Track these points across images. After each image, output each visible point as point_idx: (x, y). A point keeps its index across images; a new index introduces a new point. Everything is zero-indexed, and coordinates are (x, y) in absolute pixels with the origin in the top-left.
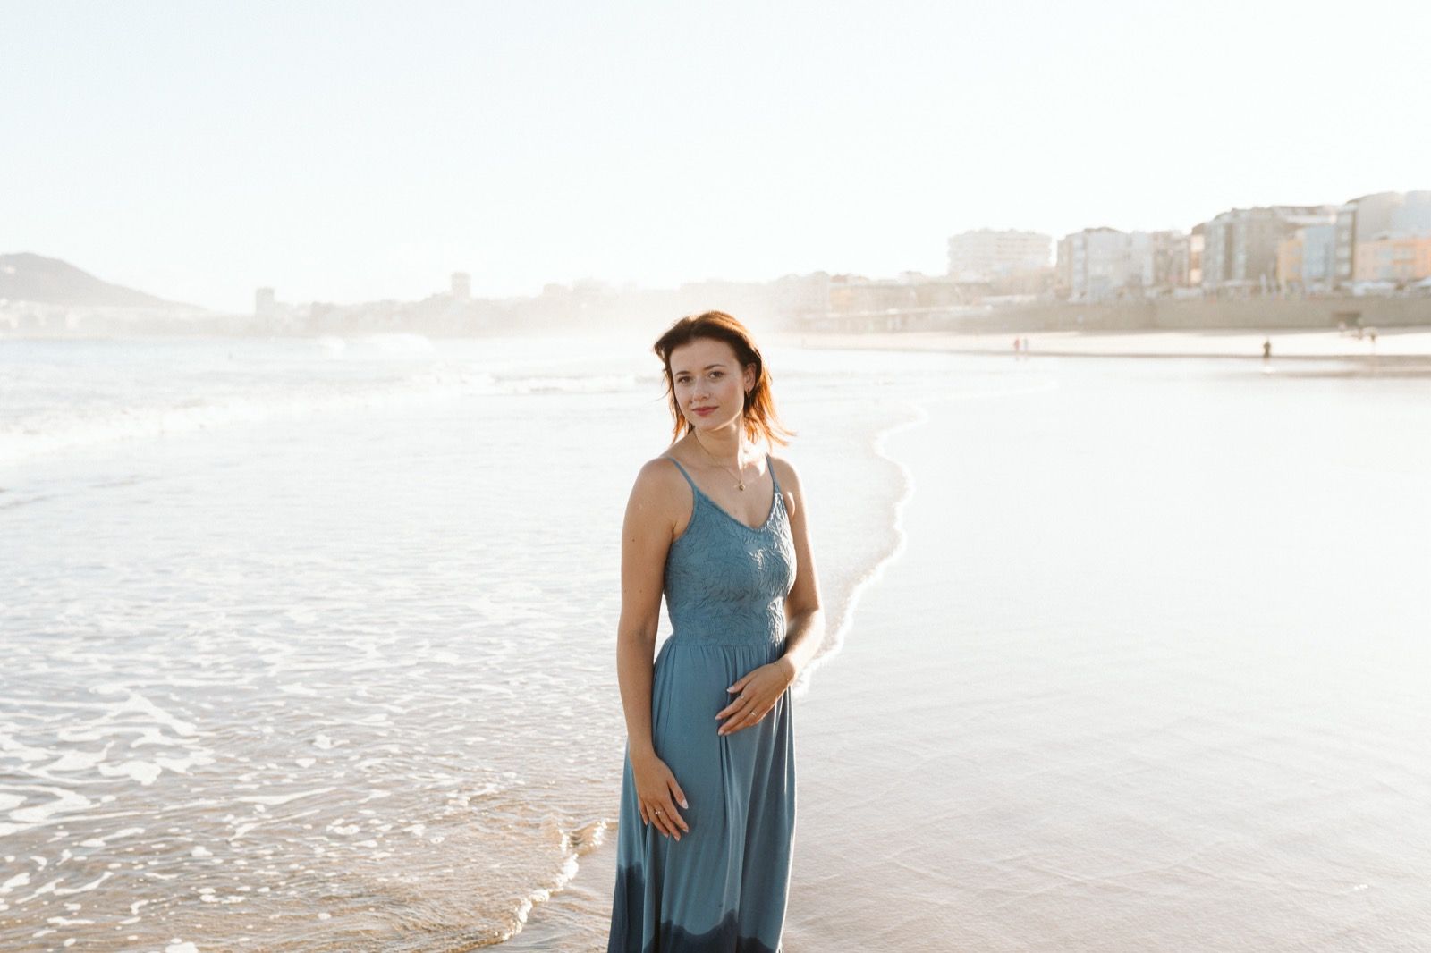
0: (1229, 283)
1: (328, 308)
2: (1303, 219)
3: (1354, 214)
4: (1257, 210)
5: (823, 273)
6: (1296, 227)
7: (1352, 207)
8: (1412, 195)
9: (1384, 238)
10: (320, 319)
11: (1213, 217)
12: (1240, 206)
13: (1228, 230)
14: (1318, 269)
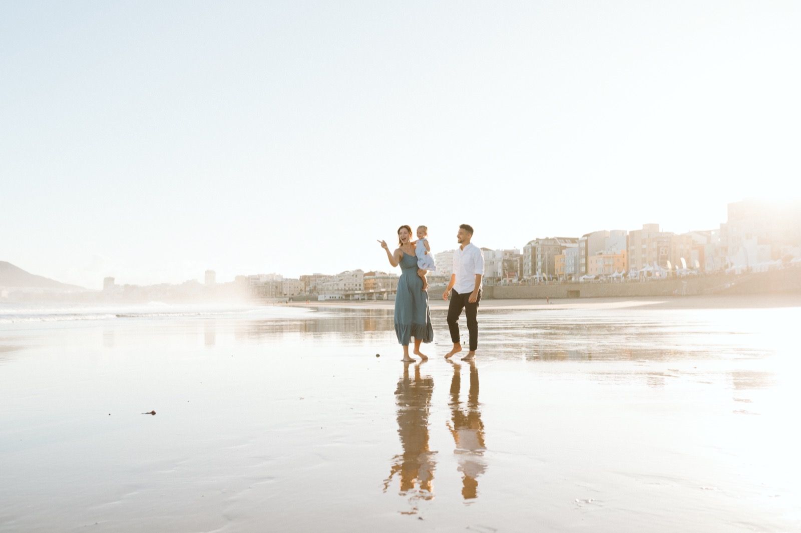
0: (535, 276)
1: (134, 287)
2: (568, 245)
3: (586, 241)
4: (547, 239)
5: (359, 271)
6: (565, 247)
7: (586, 238)
8: (613, 232)
9: (601, 254)
10: (131, 291)
11: (527, 243)
12: (540, 238)
13: (534, 248)
14: (570, 270)
